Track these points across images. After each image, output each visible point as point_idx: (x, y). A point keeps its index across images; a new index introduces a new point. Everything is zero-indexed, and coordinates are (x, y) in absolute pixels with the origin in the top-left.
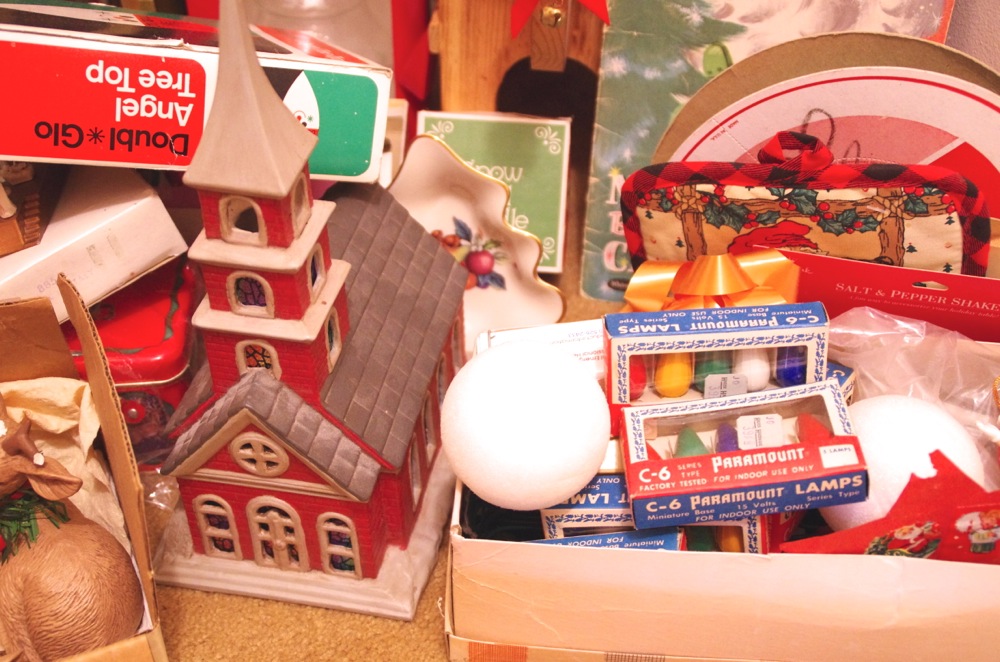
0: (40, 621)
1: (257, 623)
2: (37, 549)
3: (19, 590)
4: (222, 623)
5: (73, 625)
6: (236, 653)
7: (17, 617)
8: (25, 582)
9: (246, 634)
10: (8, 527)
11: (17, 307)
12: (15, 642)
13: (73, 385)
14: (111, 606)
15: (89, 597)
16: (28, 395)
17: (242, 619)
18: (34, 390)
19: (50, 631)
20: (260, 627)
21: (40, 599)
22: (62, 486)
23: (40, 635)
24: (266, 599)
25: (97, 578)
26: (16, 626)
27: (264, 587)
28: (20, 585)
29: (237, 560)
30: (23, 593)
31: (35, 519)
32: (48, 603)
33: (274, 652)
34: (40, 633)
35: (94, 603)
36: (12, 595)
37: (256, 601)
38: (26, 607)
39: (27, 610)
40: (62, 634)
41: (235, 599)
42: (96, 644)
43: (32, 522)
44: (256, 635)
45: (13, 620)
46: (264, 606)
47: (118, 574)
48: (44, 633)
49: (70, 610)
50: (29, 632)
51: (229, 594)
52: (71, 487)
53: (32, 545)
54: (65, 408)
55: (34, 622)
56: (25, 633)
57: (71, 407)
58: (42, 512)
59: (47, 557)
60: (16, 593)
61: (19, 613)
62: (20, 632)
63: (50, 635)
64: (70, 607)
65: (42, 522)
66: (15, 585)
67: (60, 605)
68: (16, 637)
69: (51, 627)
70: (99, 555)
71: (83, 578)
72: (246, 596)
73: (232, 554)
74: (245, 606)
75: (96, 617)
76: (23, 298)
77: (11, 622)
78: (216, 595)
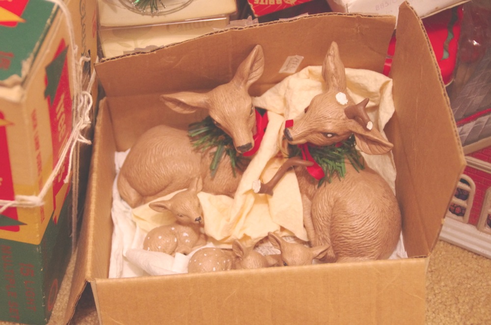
0: (342, 229)
1: (471, 269)
2: (345, 183)
3: (331, 206)
4: (445, 262)
5: (362, 238)
6: (456, 285)
7: (326, 223)
8: (335, 202)
9: (464, 275)
10: (327, 163)
11: (375, 20)
12: (321, 238)
13: (382, 78)
14: (387, 233)
15: (375, 223)
16: (352, 79)
17: (460, 263)
18: (357, 76)
19: (347, 238)
20: (473, 272)
21: (345, 216)
22: (378, 147)
23: (340, 239)
24: (478, 254)
25: (382, 211)
26: (324, 229)
27: (479, 246)
28: (332, 203)
29: (464, 222)
30: (332, 209)
31: (344, 162)
32: (350, 219)
33: (483, 292)
34: (340, 237)
35: (378, 227)
36: (325, 208)
37: (470, 253)
38: (333, 218)
39: (333, 221)
40: (354, 242)
41: (455, 248)
42: (372, 254)
43: (342, 164)
44: (471, 278)
45: (323, 224)
46: (476, 259)
47: (394, 213)
48: (343, 238)
49: (363, 228)
50: (331, 235)
51: (452, 244)
52: (385, 149)
53: (341, 179)
54: (373, 93)
55: (338, 229)
56: (328, 234)
57: (376, 93)
58: (349, 159)
59: (352, 190)
60: (328, 207)
61: (328, 221)
62: (325, 233)
63: (346, 240)
64: (363, 226)
65: (347, 166)
66: (329, 203)
67: (356, 223)
68: (322, 236)
69: (348, 236)
70: (384, 197)
71: (374, 210)
72: (464, 249)
73: (460, 218)
74: (463, 255)
75: (377, 237)
76: (380, 14)
77: (321, 225)
78: (442, 242)
